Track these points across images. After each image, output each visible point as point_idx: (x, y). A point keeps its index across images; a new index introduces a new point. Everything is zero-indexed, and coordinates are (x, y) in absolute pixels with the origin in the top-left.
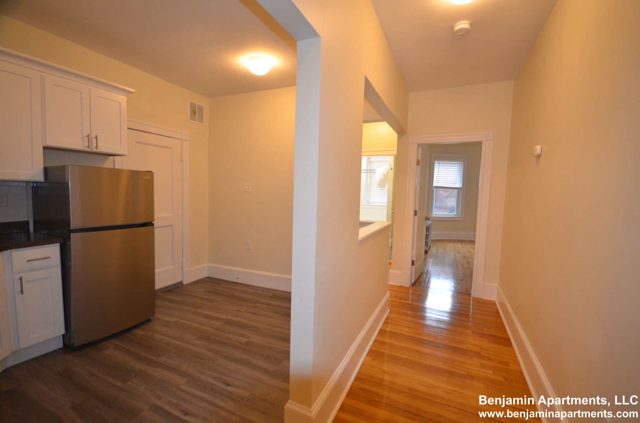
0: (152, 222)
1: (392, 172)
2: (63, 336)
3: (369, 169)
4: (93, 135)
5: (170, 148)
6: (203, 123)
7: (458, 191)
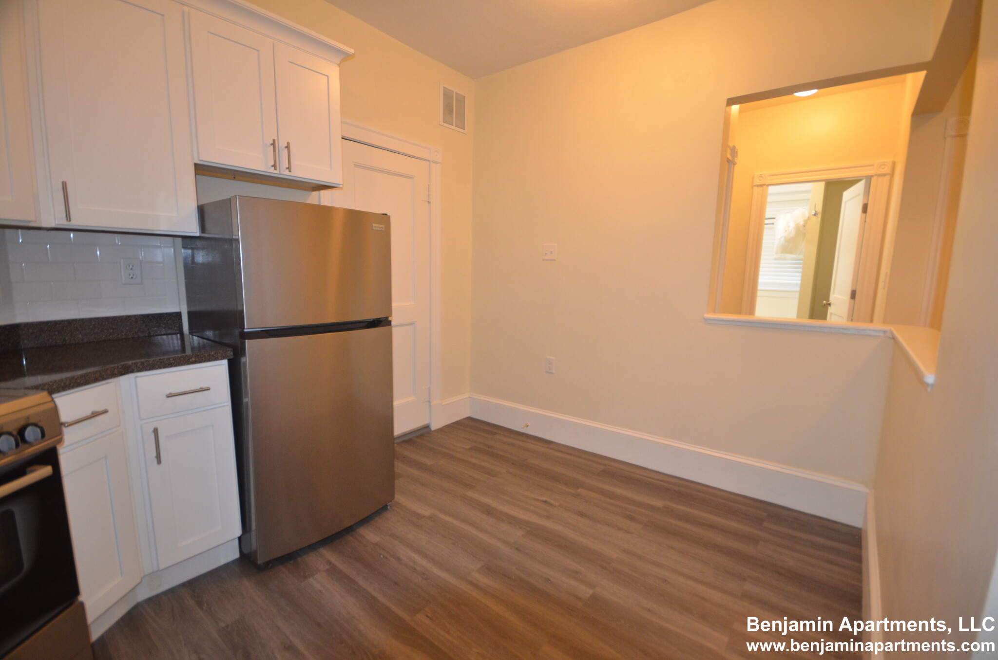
0: (388, 318)
2: (240, 538)
4: (283, 144)
5: (410, 177)
6: (464, 129)
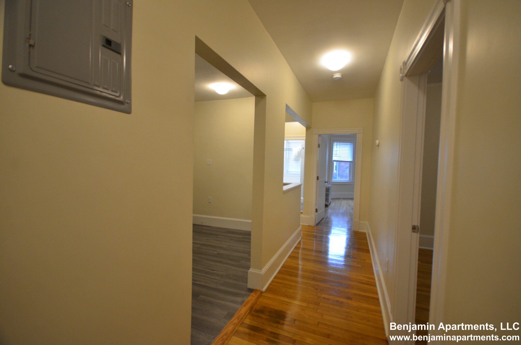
1: (304, 150)
3: (288, 148)
7: (350, 163)
